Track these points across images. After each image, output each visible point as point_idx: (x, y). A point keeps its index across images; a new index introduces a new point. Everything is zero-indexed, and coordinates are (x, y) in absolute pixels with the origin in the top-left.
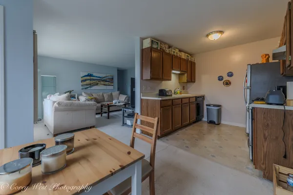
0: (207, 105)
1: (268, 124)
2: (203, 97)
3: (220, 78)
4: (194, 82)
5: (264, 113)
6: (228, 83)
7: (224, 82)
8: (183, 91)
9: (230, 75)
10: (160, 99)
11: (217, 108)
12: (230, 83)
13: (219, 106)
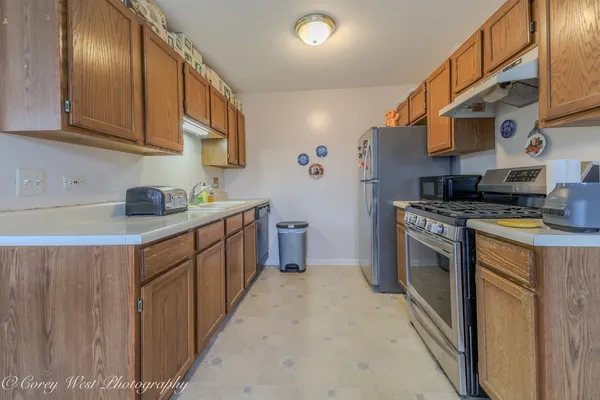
0: (278, 226)
1: (579, 301)
2: (267, 206)
3: (303, 160)
4: (244, 167)
5: (570, 264)
6: (318, 172)
7: (310, 170)
8: (216, 193)
9: (322, 152)
10: (136, 239)
11: (301, 231)
12: (322, 170)
13: (305, 226)
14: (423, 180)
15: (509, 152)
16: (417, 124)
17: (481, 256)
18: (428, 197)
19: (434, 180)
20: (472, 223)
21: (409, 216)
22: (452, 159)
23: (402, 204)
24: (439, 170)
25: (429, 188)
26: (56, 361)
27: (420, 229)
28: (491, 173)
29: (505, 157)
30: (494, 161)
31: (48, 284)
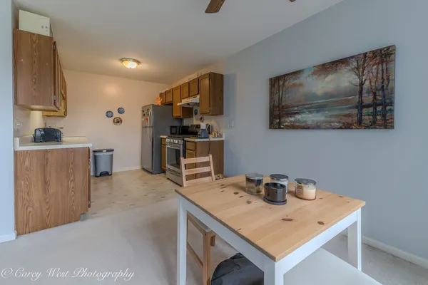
0: (94, 152)
3: (109, 114)
6: (118, 121)
7: (114, 120)
9: (121, 111)
11: (110, 153)
12: (121, 121)
13: (113, 150)
14: (172, 127)
15: (197, 120)
16: (169, 105)
17: (187, 147)
18: (173, 134)
19: (176, 127)
20: (185, 139)
21: (168, 140)
22: (181, 120)
23: (165, 137)
24: (177, 124)
25: (174, 130)
26: (51, 191)
27: (171, 143)
28: (192, 125)
29: (195, 121)
30: (193, 122)
31: (47, 163)
